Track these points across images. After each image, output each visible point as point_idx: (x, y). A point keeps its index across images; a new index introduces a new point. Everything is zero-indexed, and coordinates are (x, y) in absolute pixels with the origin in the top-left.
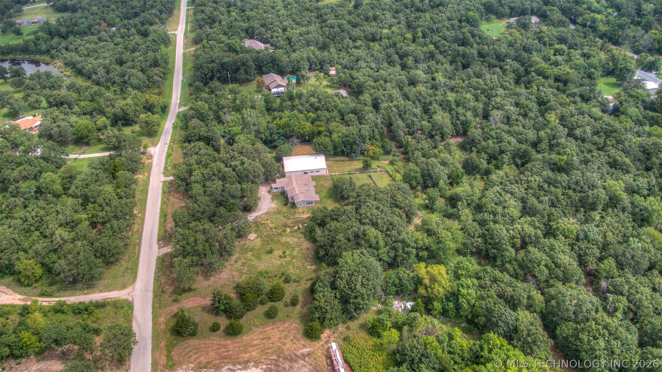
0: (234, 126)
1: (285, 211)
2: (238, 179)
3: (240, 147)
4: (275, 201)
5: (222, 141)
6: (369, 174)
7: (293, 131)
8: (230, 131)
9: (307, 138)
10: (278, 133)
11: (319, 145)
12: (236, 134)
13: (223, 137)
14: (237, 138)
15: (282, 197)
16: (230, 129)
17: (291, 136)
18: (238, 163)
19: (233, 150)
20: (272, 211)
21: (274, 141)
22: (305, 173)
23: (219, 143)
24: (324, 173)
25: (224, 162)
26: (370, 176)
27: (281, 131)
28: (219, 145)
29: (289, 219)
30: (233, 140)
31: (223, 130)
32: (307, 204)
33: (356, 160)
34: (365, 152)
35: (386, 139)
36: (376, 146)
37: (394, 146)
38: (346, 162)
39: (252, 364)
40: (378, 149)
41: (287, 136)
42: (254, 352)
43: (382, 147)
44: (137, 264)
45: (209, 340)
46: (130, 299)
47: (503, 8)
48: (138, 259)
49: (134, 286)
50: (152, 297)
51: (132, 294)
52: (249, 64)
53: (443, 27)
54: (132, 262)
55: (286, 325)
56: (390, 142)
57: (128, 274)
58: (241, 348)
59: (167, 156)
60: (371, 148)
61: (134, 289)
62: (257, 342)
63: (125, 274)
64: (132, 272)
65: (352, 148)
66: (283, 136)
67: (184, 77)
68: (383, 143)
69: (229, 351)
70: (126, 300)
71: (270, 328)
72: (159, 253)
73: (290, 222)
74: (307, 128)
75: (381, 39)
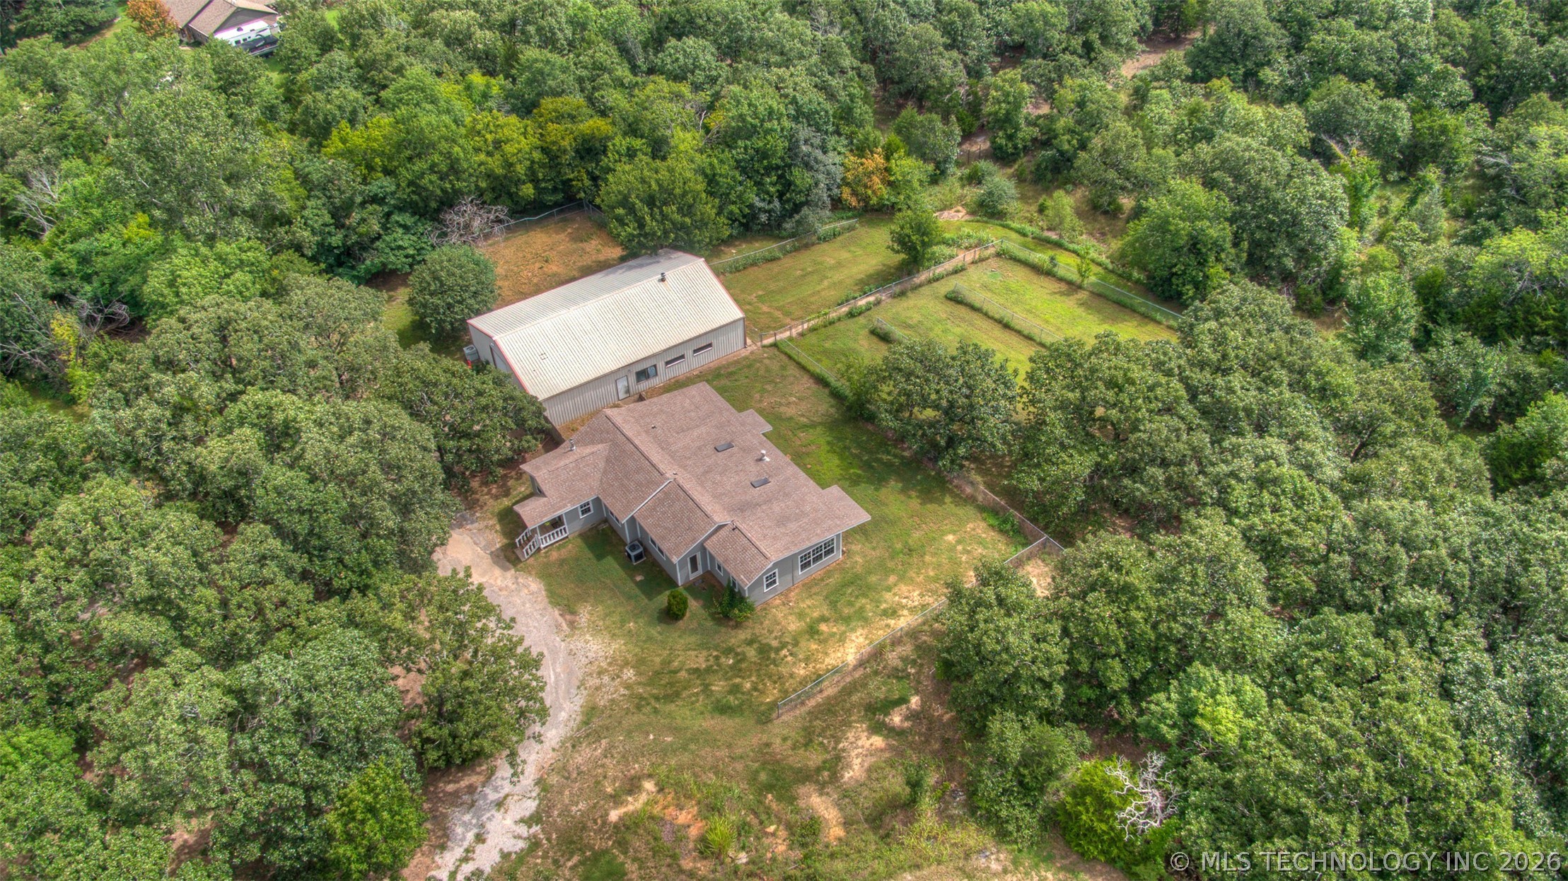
0: (99, 226)
1: (699, 660)
2: (298, 561)
3: (204, 333)
4: (585, 614)
5: (64, 327)
6: (945, 287)
7: (454, 169)
8: (84, 260)
9: (528, 190)
10: (375, 199)
11: (651, 201)
12: (137, 265)
13: (60, 299)
14: (155, 284)
15: (610, 562)
16: (82, 246)
17: (449, 201)
18: (247, 442)
19: (171, 365)
20: (613, 691)
21: (368, 243)
22: (643, 375)
23: (45, 344)
24: (734, 347)
25: (136, 466)
26: (955, 299)
27: (381, 184)
28: (50, 356)
29: (765, 717)
30: (134, 300)
31: (44, 264)
32: (803, 567)
33: (825, 239)
34: (846, 193)
35: (909, 111)
36: (889, 153)
37: (957, 131)
38: (787, 262)
40: (906, 162)
41: (426, 204)
43: (915, 148)
56: (936, 116)
60: (869, 162)
65: (784, 186)
66: (405, 206)
68: (905, 132)
73: (780, 730)
74: (522, 138)
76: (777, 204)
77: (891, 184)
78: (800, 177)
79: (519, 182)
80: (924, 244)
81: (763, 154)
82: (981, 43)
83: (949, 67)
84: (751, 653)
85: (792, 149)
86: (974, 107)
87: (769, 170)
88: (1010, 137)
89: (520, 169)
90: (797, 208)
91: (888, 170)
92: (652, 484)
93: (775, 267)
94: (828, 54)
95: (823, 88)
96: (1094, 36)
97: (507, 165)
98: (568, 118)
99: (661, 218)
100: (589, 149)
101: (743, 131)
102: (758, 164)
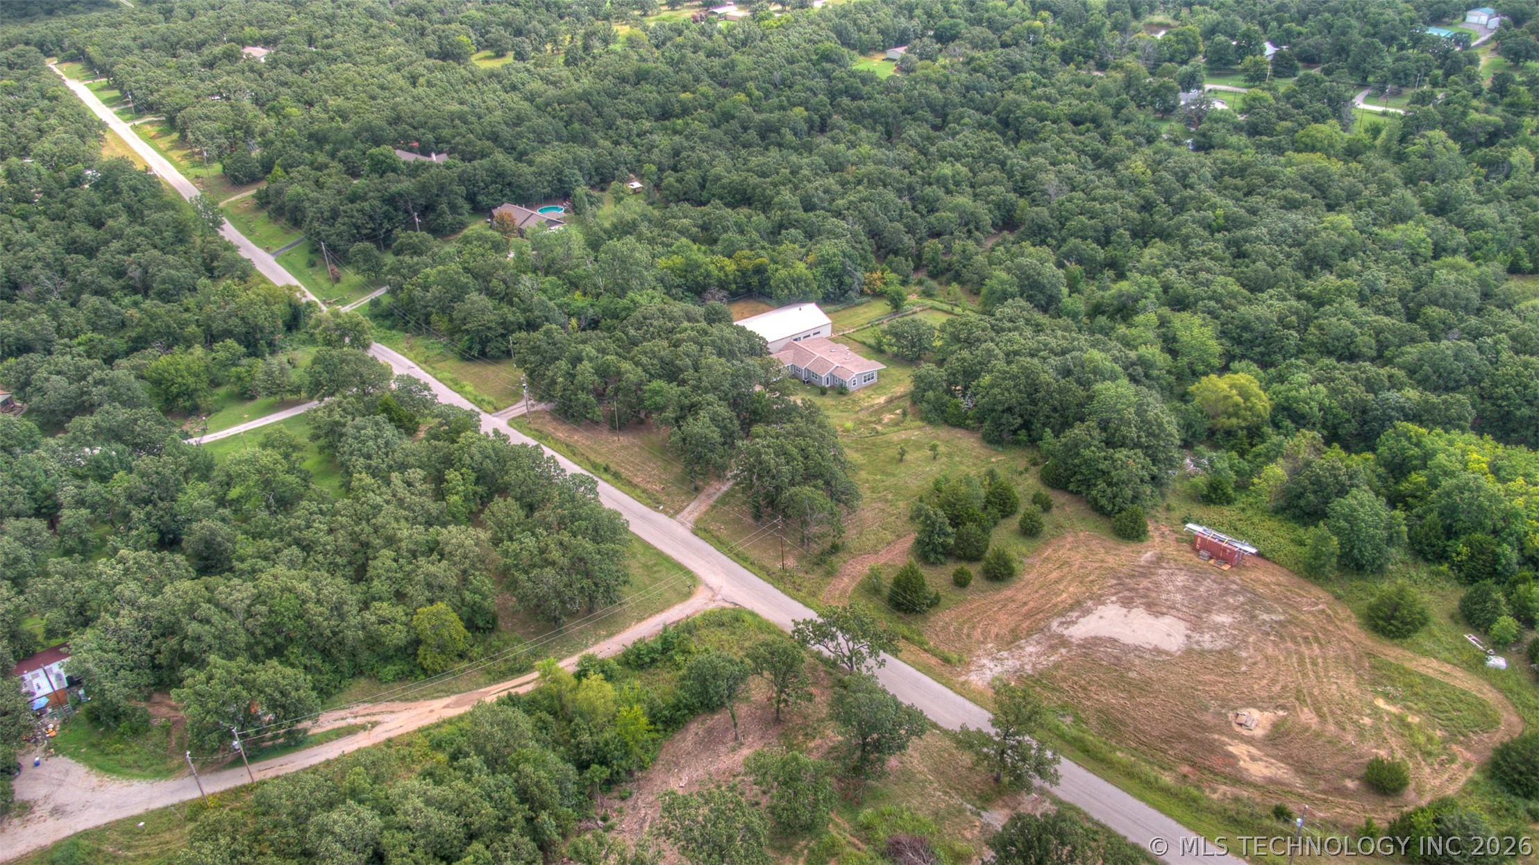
5: (574, 323)
7: (708, 275)
9: (733, 287)
17: (705, 288)
24: (827, 333)
27: (680, 281)
32: (865, 381)
33: (857, 305)
34: (865, 288)
35: (891, 257)
36: (883, 271)
37: (912, 264)
38: (843, 312)
39: (1090, 603)
40: (891, 276)
41: (697, 289)
42: (1071, 589)
43: (894, 271)
44: (659, 554)
45: (970, 602)
46: (727, 605)
47: (868, 33)
48: (647, 546)
49: (707, 585)
50: (770, 586)
51: (719, 597)
52: (455, 188)
53: (794, 74)
54: (643, 555)
55: (1070, 539)
56: (903, 259)
57: (664, 573)
58: (1042, 592)
59: (450, 383)
60: (875, 276)
61: (711, 588)
62: (1055, 575)
63: (657, 575)
64: (667, 569)
65: (841, 283)
66: (689, 289)
67: (273, 254)
68: (890, 265)
69: (1025, 604)
70: (723, 609)
71: (1050, 550)
72: (683, 524)
73: (863, 415)
74: (730, 266)
75: (685, 111)
76: (838, 290)
77: (884, 283)
78: (847, 280)
79: (730, 284)
81: (831, 270)
82: (923, 231)
83: (908, 241)
84: (850, 401)
85: (844, 269)
86: (919, 257)
87: (835, 276)
88: (935, 267)
89: (731, 277)
90: (846, 292)
91: (884, 278)
92: (811, 358)
93: (838, 314)
94: (854, 235)
95: (853, 248)
97: (726, 275)
98: (748, 258)
99: (798, 288)
100: (759, 270)
101: (824, 261)
102: (831, 273)
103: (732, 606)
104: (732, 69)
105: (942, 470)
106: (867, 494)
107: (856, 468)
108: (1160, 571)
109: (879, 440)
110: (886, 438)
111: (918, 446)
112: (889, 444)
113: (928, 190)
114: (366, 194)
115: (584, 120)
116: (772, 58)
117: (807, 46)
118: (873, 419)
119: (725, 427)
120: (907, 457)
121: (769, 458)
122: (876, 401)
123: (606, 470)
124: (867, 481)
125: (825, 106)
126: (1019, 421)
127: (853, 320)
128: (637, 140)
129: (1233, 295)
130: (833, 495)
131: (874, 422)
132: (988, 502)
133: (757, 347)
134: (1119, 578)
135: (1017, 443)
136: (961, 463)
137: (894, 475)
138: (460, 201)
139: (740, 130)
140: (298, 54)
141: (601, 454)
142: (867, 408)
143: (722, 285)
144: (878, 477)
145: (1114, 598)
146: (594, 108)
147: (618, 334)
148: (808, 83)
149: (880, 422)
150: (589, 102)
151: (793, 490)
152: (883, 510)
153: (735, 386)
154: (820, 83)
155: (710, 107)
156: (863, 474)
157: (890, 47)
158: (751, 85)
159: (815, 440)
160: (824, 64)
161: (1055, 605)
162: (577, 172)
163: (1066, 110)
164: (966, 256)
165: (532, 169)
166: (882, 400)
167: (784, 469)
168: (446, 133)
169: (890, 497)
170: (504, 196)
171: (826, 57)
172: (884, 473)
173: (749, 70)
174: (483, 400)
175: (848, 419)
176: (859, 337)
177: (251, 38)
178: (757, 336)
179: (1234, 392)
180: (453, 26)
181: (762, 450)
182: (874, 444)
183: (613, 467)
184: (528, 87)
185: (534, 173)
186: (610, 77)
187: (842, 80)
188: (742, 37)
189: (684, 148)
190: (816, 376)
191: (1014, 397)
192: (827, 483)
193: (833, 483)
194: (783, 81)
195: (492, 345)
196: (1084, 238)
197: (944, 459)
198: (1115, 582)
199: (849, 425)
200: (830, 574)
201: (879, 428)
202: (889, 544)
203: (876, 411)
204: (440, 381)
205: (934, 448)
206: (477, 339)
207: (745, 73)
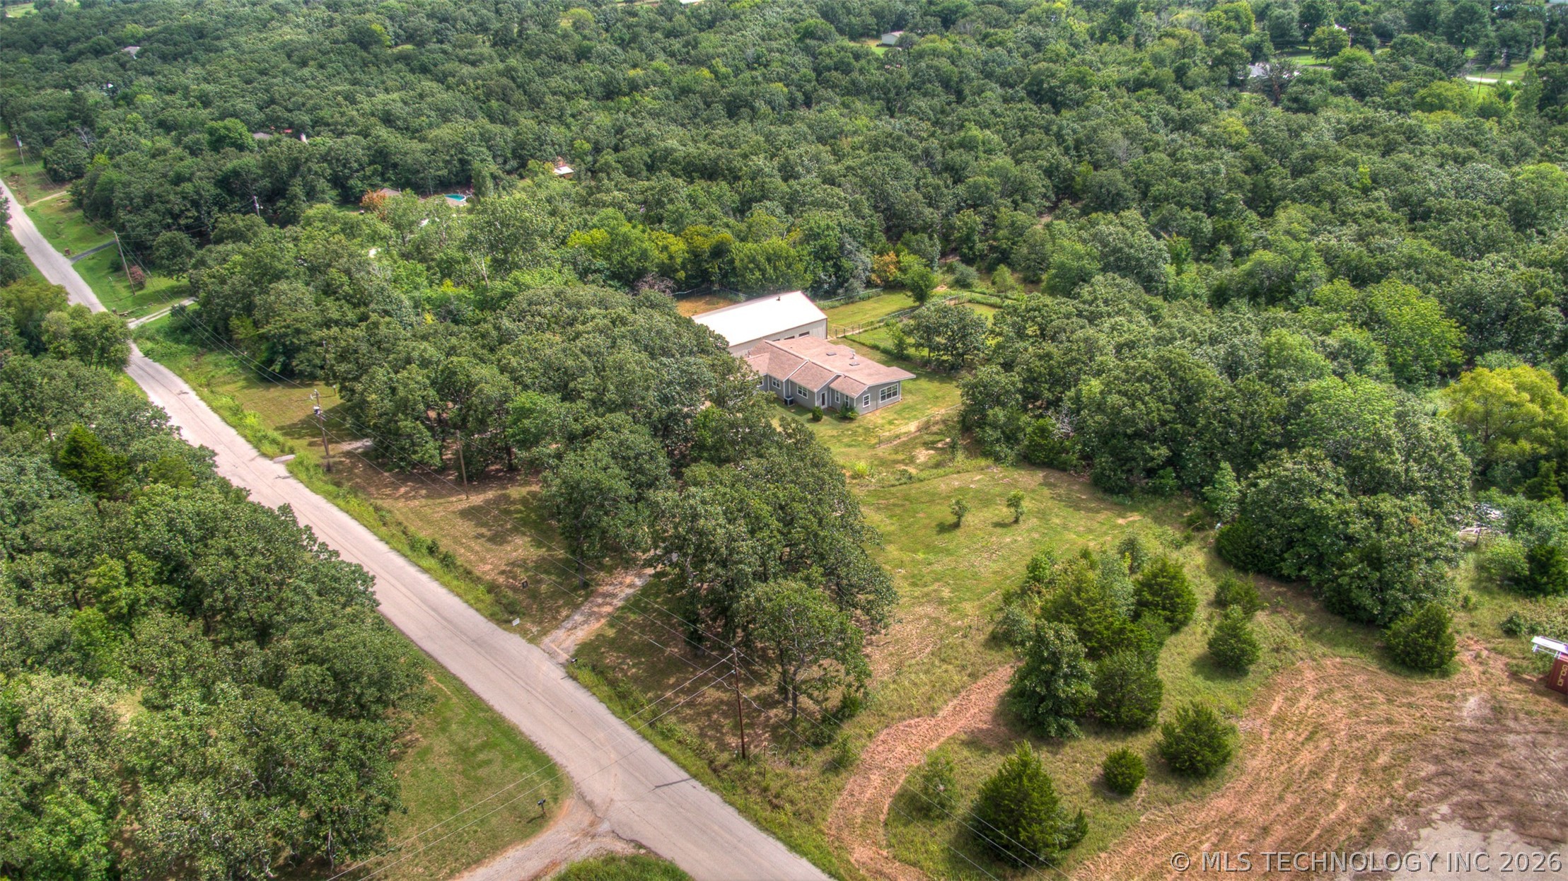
7: (644, 255)
9: (681, 275)
11: (769, 260)
17: (639, 275)
24: (820, 335)
27: (602, 263)
29: (873, 447)
32: (883, 398)
33: (862, 299)
34: (874, 277)
35: (908, 235)
36: (898, 253)
37: (938, 245)
38: (842, 309)
39: (1400, 823)
40: (907, 259)
41: (628, 277)
42: (1350, 789)
43: (915, 252)
44: (496, 722)
45: (1151, 828)
46: (620, 848)
47: (859, 15)
48: (475, 703)
49: (582, 796)
50: (716, 798)
51: (605, 826)
52: (315, 167)
53: (770, 50)
54: (463, 723)
55: (1309, 675)
56: (925, 236)
57: (496, 767)
58: (1290, 799)
59: (227, 414)
60: (886, 258)
61: (590, 805)
62: (1306, 758)
63: (482, 772)
64: (507, 757)
65: (838, 267)
66: (614, 276)
67: (73, 259)
68: (907, 245)
69: (1265, 830)
70: (611, 859)
71: (1279, 699)
72: (552, 655)
73: (881, 451)
74: (678, 246)
75: (634, 87)
76: (833, 278)
77: (900, 269)
78: (846, 264)
79: (677, 271)
80: (927, 286)
81: (824, 248)
83: (931, 215)
84: (860, 430)
85: (842, 247)
86: (948, 235)
87: (829, 258)
88: (971, 249)
89: (679, 261)
90: (846, 281)
91: (899, 262)
92: (796, 364)
93: (836, 311)
94: (855, 207)
95: (854, 223)
96: (1018, 197)
97: (671, 257)
98: (705, 236)
99: (775, 269)
100: (719, 251)
101: (811, 236)
102: (822, 254)
103: (629, 850)
104: (695, 47)
105: (1033, 541)
106: (902, 587)
107: (880, 540)
108: (1510, 738)
109: (914, 489)
110: (925, 486)
111: (985, 501)
112: (933, 498)
113: (951, 154)
114: (192, 174)
115: (505, 98)
116: (743, 36)
117: (788, 25)
118: (900, 457)
119: (640, 470)
120: (969, 519)
121: (716, 525)
122: (904, 429)
123: (432, 550)
124: (901, 564)
125: (809, 81)
126: (1164, 451)
127: (858, 318)
128: (570, 120)
129: (1439, 263)
130: (843, 596)
131: (902, 462)
132: (1142, 604)
133: (707, 343)
134: (1437, 760)
135: (1157, 492)
136: (1065, 527)
137: (948, 552)
138: (322, 184)
139: (702, 106)
140: (175, 45)
141: (429, 522)
142: (889, 440)
143: (666, 271)
144: (920, 556)
145: (1444, 809)
146: (519, 87)
147: (485, 327)
148: (788, 59)
149: (912, 460)
150: (513, 79)
151: (760, 588)
152: (936, 621)
153: (665, 400)
154: (802, 60)
155: (666, 82)
156: (892, 551)
157: (885, 32)
158: (718, 63)
159: (804, 487)
160: (808, 41)
161: (1330, 831)
162: (484, 150)
163: (1116, 77)
164: (1017, 231)
165: (423, 146)
166: (912, 427)
167: (745, 546)
168: (325, 113)
169: (946, 593)
170: (385, 180)
171: (809, 33)
172: (929, 548)
173: (715, 47)
174: (265, 437)
175: (859, 458)
176: (868, 338)
177: (133, 37)
178: (711, 334)
179: (1526, 396)
180: (367, 16)
181: (701, 510)
182: (906, 498)
183: (445, 545)
184: (440, 67)
185: (425, 152)
186: (543, 56)
187: (829, 55)
188: (708, 17)
189: (629, 125)
190: (803, 391)
191: (1151, 410)
192: (830, 572)
193: (842, 571)
194: (758, 59)
195: (302, 356)
196: (1181, 206)
197: (1034, 522)
198: (1432, 768)
199: (862, 465)
200: (838, 765)
201: (912, 470)
202: (956, 692)
203: (904, 444)
204: (215, 410)
205: (1014, 502)
206: (280, 348)
207: (711, 51)
